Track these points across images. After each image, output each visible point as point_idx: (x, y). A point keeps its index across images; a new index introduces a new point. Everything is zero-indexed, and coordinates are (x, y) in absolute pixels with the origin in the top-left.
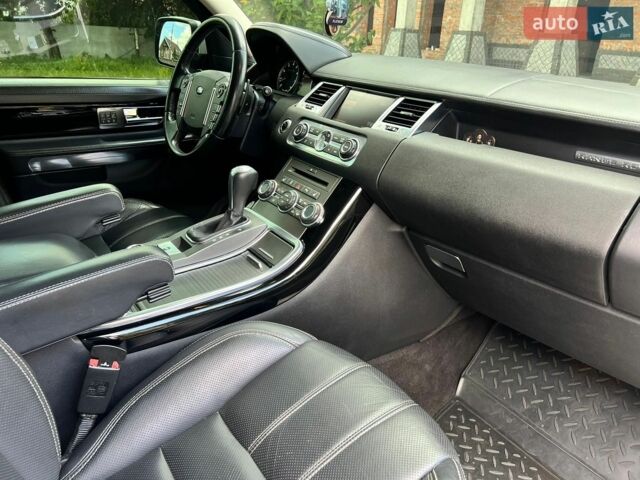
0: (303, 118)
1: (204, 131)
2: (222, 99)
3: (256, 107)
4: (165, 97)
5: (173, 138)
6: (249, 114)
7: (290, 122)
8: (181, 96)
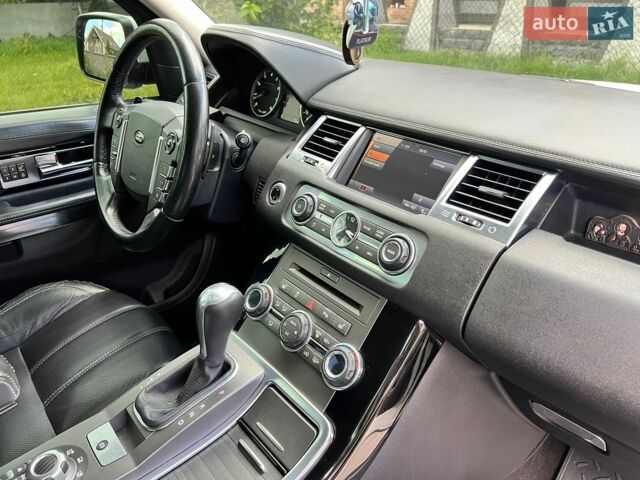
0: (304, 183)
1: (151, 204)
2: (173, 157)
3: (227, 156)
4: (93, 133)
5: (109, 205)
6: (217, 169)
7: (283, 187)
8: (114, 140)
